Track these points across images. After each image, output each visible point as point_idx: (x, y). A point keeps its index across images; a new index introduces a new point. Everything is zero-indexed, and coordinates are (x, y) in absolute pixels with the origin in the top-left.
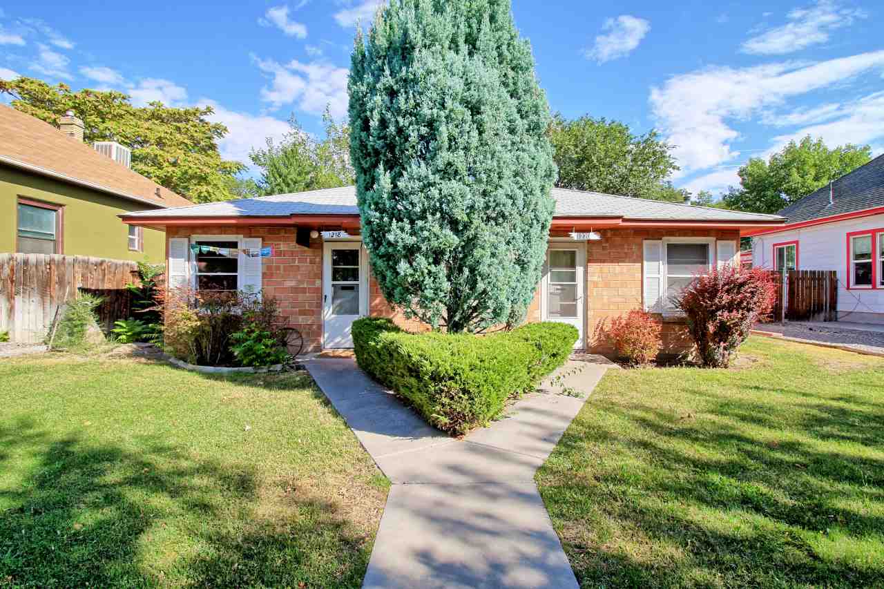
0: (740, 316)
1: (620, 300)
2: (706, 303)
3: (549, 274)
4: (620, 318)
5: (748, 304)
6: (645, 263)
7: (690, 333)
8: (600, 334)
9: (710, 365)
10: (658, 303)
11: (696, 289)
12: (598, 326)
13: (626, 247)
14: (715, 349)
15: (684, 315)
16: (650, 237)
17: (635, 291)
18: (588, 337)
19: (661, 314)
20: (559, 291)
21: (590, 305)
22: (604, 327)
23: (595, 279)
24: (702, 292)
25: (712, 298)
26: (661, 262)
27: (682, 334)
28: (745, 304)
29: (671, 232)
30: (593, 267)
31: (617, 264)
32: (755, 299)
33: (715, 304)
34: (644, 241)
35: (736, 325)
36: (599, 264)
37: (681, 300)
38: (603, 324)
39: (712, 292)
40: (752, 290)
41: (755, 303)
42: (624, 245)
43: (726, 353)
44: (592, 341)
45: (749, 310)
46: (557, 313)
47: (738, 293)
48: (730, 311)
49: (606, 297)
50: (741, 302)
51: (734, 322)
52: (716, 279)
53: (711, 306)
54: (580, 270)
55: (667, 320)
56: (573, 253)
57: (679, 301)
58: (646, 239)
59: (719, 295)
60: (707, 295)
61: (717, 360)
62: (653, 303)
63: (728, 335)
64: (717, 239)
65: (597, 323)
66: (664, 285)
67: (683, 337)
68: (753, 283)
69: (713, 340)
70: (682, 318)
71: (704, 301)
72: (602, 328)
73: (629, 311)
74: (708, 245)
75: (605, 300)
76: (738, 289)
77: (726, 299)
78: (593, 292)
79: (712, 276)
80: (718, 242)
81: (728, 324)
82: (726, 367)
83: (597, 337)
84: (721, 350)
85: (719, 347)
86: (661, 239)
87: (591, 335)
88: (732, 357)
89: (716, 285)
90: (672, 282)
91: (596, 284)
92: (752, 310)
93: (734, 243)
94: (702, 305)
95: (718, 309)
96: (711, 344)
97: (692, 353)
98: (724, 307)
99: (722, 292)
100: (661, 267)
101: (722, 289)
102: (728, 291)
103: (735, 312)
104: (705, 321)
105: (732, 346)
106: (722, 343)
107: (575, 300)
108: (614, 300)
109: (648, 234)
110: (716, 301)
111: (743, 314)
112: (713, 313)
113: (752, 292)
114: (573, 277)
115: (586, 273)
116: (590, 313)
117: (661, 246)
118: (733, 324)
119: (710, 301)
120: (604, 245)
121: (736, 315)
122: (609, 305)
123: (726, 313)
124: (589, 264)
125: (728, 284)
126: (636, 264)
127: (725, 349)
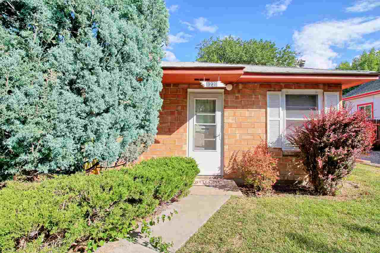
0: (346, 152)
1: (249, 137)
2: (316, 140)
3: (195, 117)
4: (249, 151)
5: (352, 142)
6: (268, 109)
7: (304, 164)
8: (233, 164)
9: (320, 192)
10: (279, 140)
11: (307, 129)
12: (232, 157)
13: (254, 96)
14: (325, 180)
15: (298, 150)
16: (272, 89)
17: (260, 131)
18: (224, 166)
19: (281, 149)
20: (204, 130)
21: (226, 141)
22: (237, 158)
23: (230, 121)
24: (312, 131)
25: (321, 136)
26: (281, 108)
27: (298, 164)
28: (350, 142)
29: (288, 85)
30: (228, 112)
31: (247, 110)
32: (359, 137)
33: (324, 142)
34: (268, 92)
35: (342, 160)
36: (233, 110)
37: (296, 138)
38: (236, 156)
39: (321, 131)
40: (356, 129)
41: (359, 141)
42: (252, 95)
43: (334, 183)
44: (227, 169)
45: (353, 147)
46: (202, 147)
47: (343, 132)
48: (337, 148)
49: (238, 135)
50: (347, 140)
51: (340, 157)
52: (324, 121)
53: (320, 143)
54: (218, 114)
55: (286, 153)
56: (214, 102)
57: (295, 139)
58: (269, 91)
59: (327, 133)
60: (316, 134)
61: (326, 190)
62: (275, 140)
63: (335, 168)
64: (325, 91)
65: (231, 155)
66: (283, 126)
67: (298, 166)
68: (357, 123)
69: (322, 173)
70: (298, 152)
71: (314, 139)
72: (235, 159)
73: (256, 146)
74: (317, 95)
75: (238, 138)
76: (344, 129)
77: (333, 137)
78: (228, 131)
79: (321, 118)
80: (325, 93)
81: (335, 159)
82: (334, 195)
83: (231, 166)
84: (329, 181)
85: (327, 179)
86: (281, 91)
87: (226, 164)
88: (338, 186)
89: (324, 125)
90: (289, 124)
91: (230, 125)
92: (356, 147)
93: (337, 94)
94: (312, 142)
95: (326, 146)
96: (320, 176)
97: (306, 179)
98: (331, 144)
99: (329, 132)
100: (281, 112)
101: (329, 128)
102: (334, 130)
103: (341, 148)
104: (315, 156)
105: (339, 177)
106: (330, 175)
107: (215, 137)
108: (244, 137)
109: (271, 87)
110: (325, 139)
111: (348, 151)
112: (322, 149)
113: (356, 132)
114: (213, 120)
115: (223, 116)
116: (226, 147)
117: (281, 96)
118: (340, 159)
119: (319, 138)
120: (237, 95)
121: (342, 151)
122: (241, 141)
123: (333, 150)
124: (225, 109)
125: (334, 124)
126: (262, 110)
127: (333, 180)
